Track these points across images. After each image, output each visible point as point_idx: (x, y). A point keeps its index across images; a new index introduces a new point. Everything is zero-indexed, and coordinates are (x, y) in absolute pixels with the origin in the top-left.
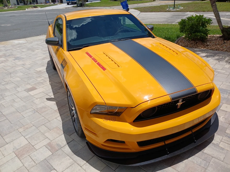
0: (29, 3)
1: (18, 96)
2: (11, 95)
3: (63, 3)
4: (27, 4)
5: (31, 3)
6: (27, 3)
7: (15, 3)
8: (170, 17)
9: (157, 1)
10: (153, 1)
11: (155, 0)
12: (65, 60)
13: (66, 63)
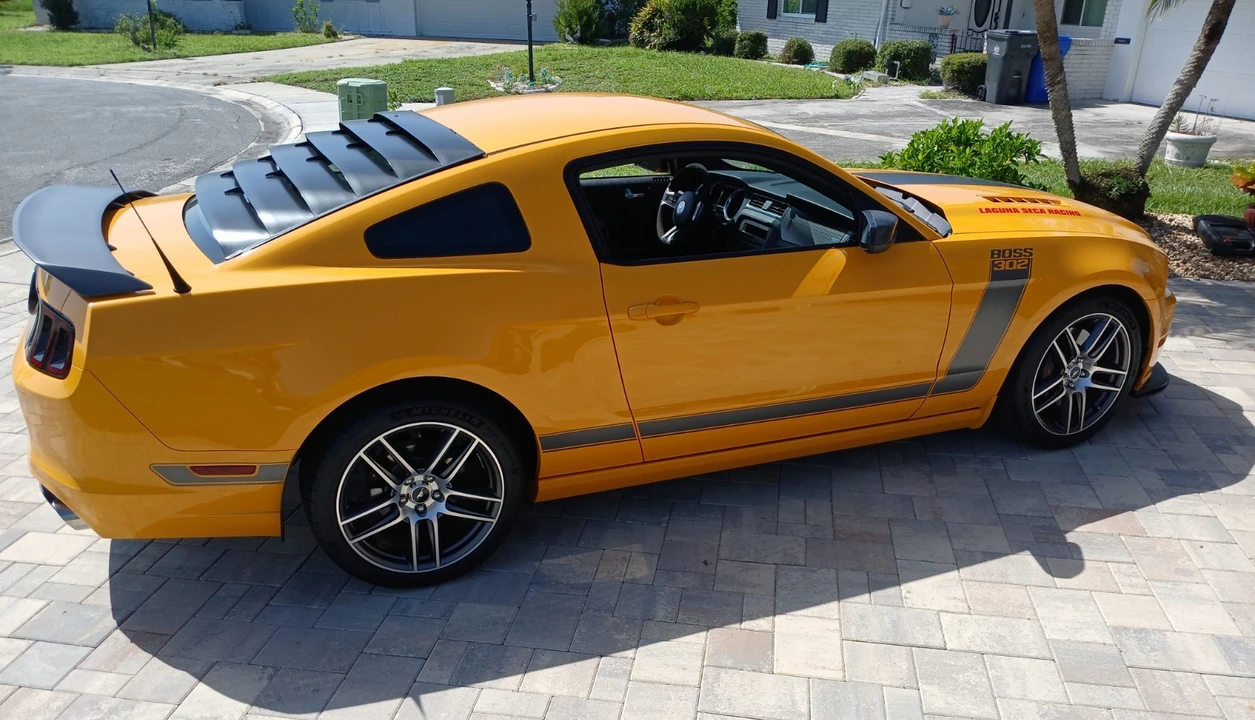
9: (346, 37)
10: (322, 36)
11: (335, 35)
12: (1004, 251)
13: (1025, 250)
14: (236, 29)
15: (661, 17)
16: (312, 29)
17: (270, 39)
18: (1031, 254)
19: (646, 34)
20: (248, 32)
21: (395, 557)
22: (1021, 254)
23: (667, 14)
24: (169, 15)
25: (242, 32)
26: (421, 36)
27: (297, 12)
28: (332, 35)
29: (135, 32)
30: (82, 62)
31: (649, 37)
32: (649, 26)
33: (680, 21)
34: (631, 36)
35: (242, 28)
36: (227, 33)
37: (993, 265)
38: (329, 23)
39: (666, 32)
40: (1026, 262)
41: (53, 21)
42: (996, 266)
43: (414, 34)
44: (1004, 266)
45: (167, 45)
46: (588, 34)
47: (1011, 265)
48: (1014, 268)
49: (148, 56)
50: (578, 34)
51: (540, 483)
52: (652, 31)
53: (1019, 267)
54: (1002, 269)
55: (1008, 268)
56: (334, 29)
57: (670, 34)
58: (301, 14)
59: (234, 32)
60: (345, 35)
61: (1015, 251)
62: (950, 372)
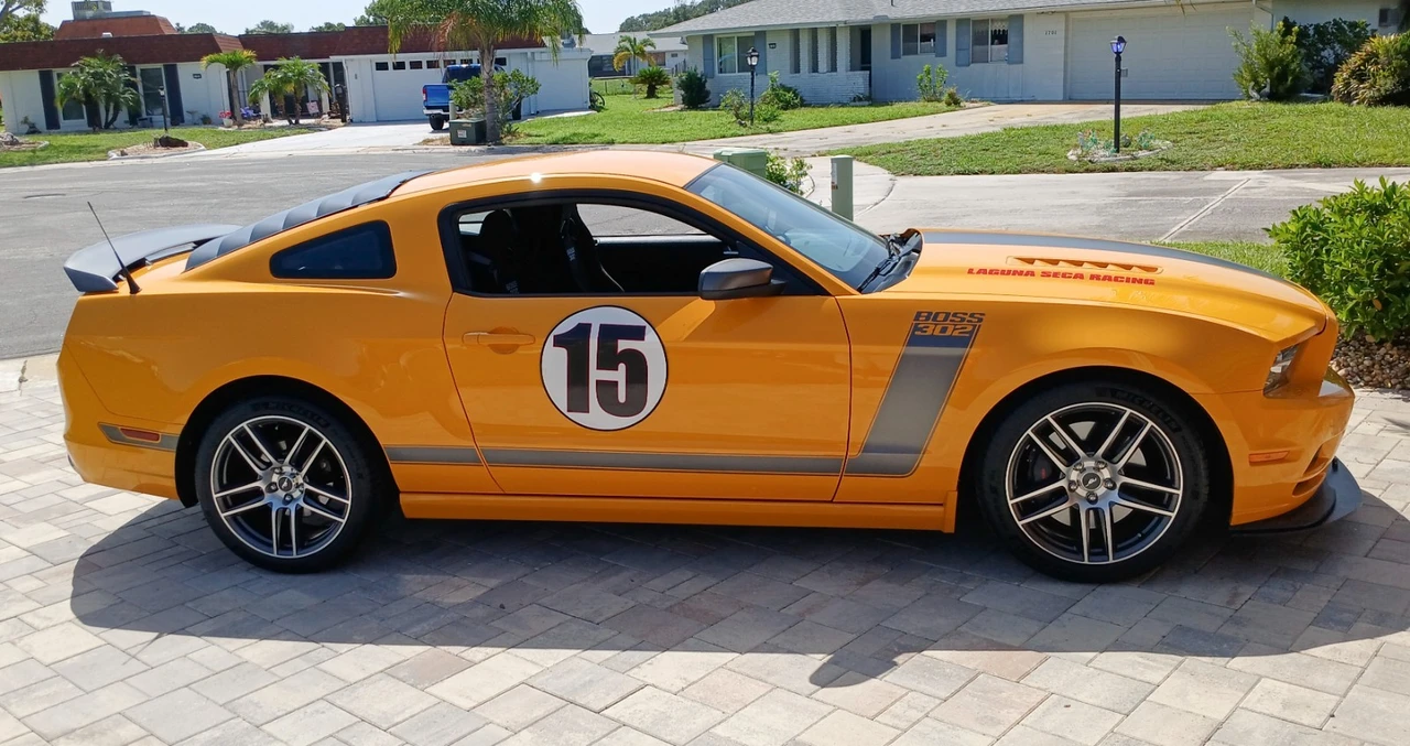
0: (124, 115)
1: (361, 714)
2: (309, 709)
3: (352, 122)
4: (108, 127)
5: (139, 115)
6: (114, 119)
7: (31, 120)
8: (1111, 200)
9: (972, 105)
10: (942, 105)
11: (957, 103)
12: (937, 314)
13: (972, 315)
14: (854, 101)
15: (1376, 63)
16: (934, 98)
17: (889, 109)
18: (980, 320)
19: (1354, 84)
20: (867, 103)
21: (257, 535)
22: (963, 320)
23: (1382, 58)
24: (788, 90)
25: (861, 103)
26: (1069, 99)
27: (921, 80)
28: (954, 102)
29: (738, 109)
30: (675, 139)
31: (1357, 89)
32: (1360, 75)
33: (1401, 67)
34: (1334, 89)
35: (860, 100)
36: (843, 105)
37: (916, 328)
38: (952, 90)
39: (1382, 82)
40: (970, 328)
41: (685, 101)
42: (921, 329)
43: (1061, 98)
44: (933, 330)
45: (765, 120)
46: (1281, 89)
47: (944, 330)
48: (948, 333)
49: (743, 130)
50: (1267, 90)
51: (401, 496)
52: (1362, 82)
53: (956, 333)
54: (929, 332)
55: (937, 333)
56: (957, 97)
57: (1386, 84)
58: (926, 81)
59: (853, 104)
60: (973, 102)
61: (955, 315)
62: (867, 448)
